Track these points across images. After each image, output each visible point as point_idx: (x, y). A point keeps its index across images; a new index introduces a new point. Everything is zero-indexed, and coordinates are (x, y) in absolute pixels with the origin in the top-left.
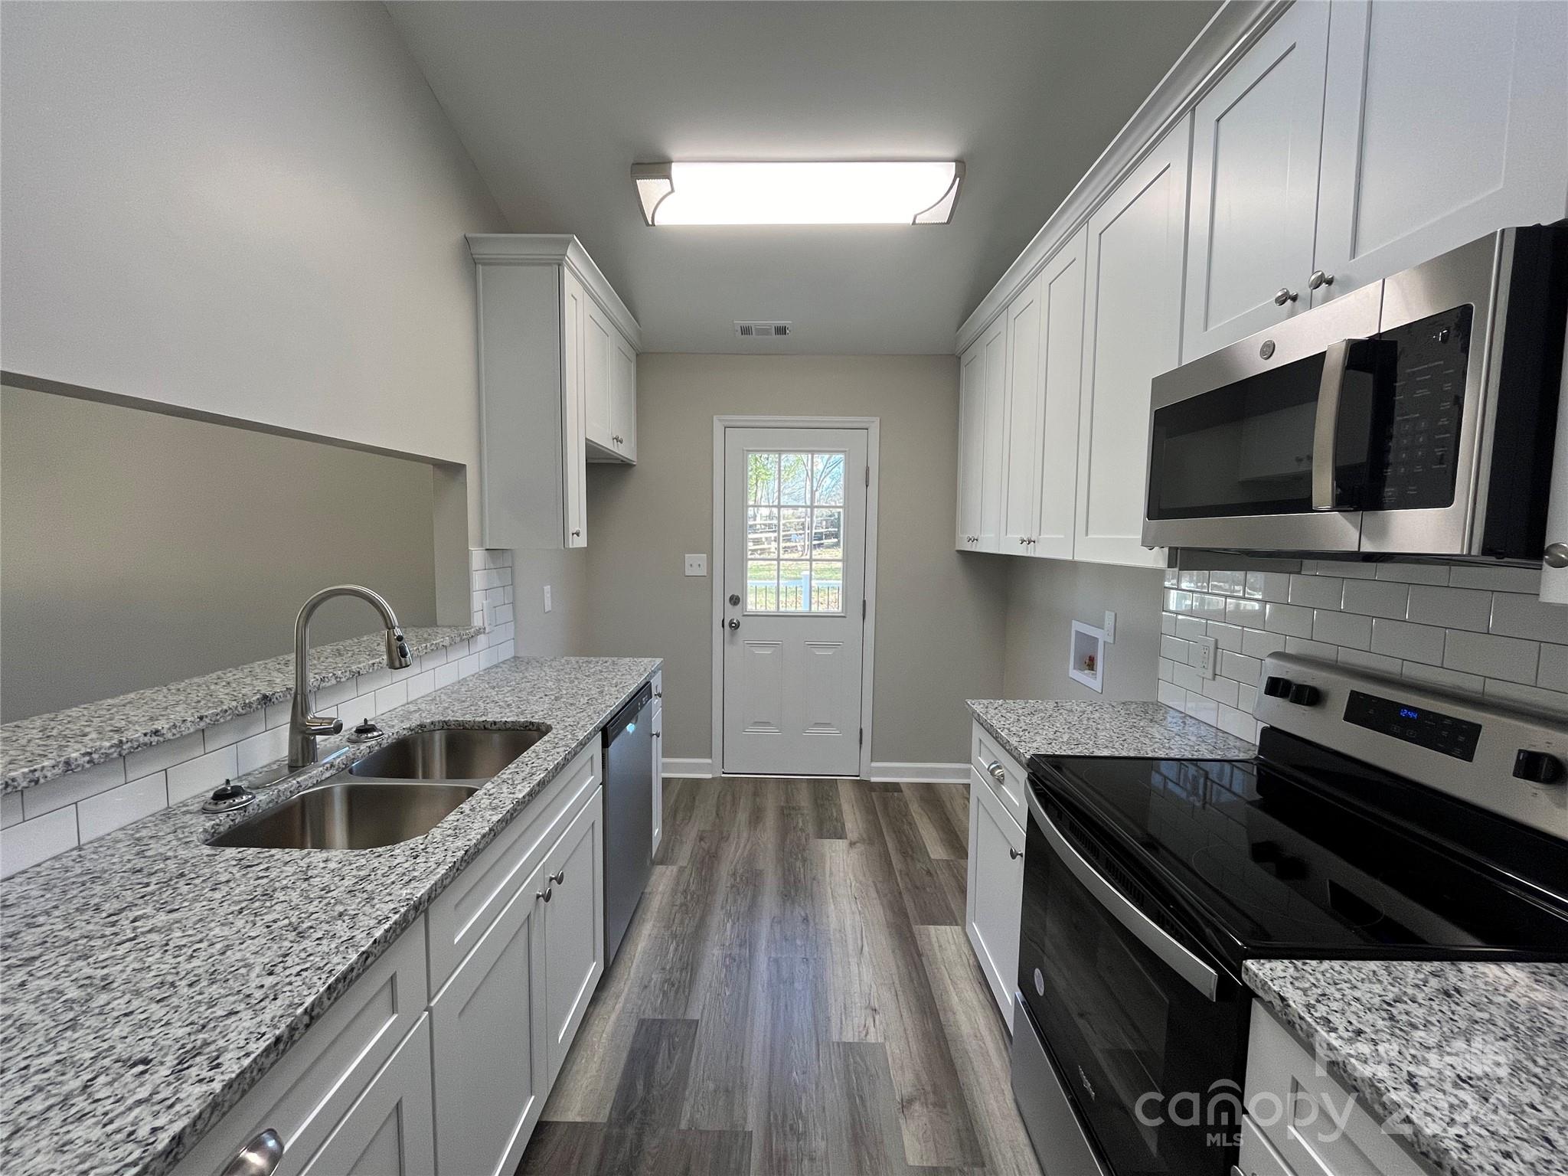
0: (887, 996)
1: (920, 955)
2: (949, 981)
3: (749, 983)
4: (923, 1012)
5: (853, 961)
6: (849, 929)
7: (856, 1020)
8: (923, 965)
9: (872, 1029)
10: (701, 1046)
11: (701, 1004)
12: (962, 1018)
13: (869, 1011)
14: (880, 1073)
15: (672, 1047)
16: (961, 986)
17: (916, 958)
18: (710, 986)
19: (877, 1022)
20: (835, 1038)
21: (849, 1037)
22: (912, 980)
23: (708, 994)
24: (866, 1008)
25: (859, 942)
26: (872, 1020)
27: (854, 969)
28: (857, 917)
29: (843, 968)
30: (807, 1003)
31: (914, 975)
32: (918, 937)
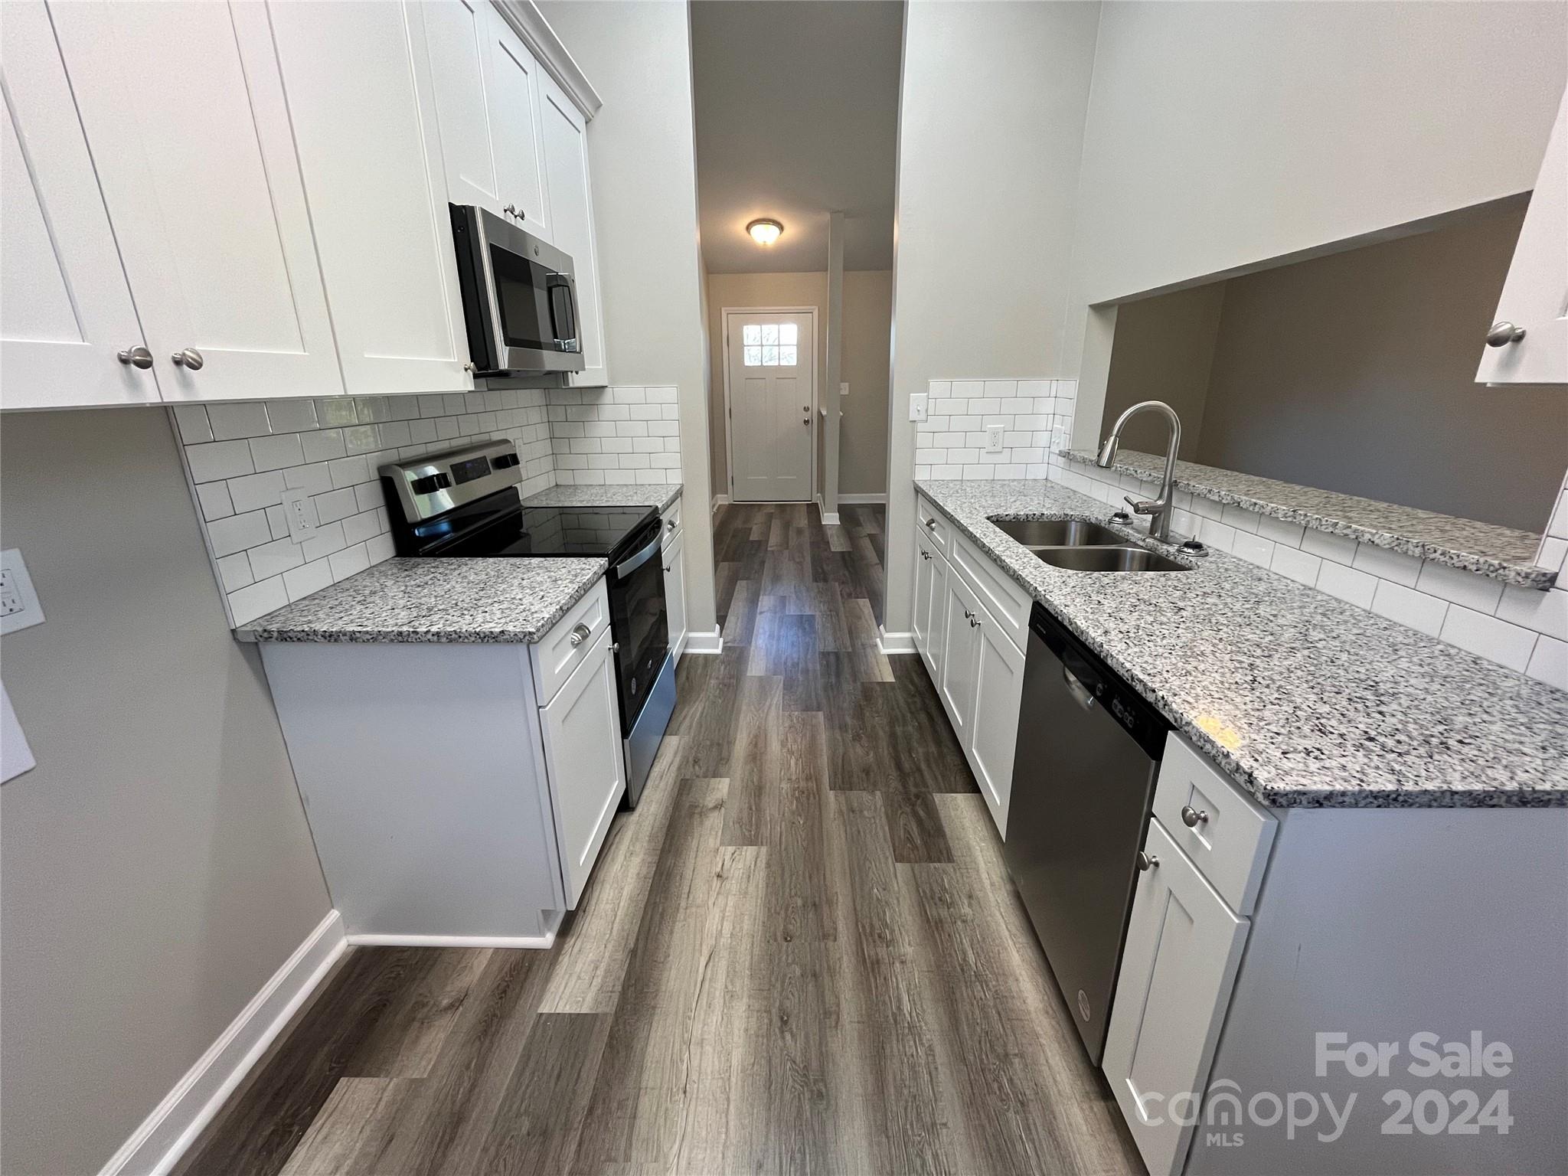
0: (699, 894)
1: (633, 953)
2: (619, 913)
3: (854, 905)
4: (669, 875)
5: (725, 940)
6: (718, 1002)
7: (740, 865)
8: (637, 940)
9: (727, 858)
10: (885, 840)
11: (900, 879)
12: (633, 871)
13: (725, 876)
14: (731, 824)
15: (910, 839)
16: (609, 907)
17: (639, 952)
18: (898, 899)
19: (720, 866)
20: (764, 850)
21: (750, 851)
22: (662, 915)
23: (896, 889)
24: (727, 878)
25: (708, 976)
26: (725, 867)
27: (727, 927)
28: (697, 1033)
29: (741, 929)
30: (788, 880)
31: (657, 918)
32: (619, 988)
